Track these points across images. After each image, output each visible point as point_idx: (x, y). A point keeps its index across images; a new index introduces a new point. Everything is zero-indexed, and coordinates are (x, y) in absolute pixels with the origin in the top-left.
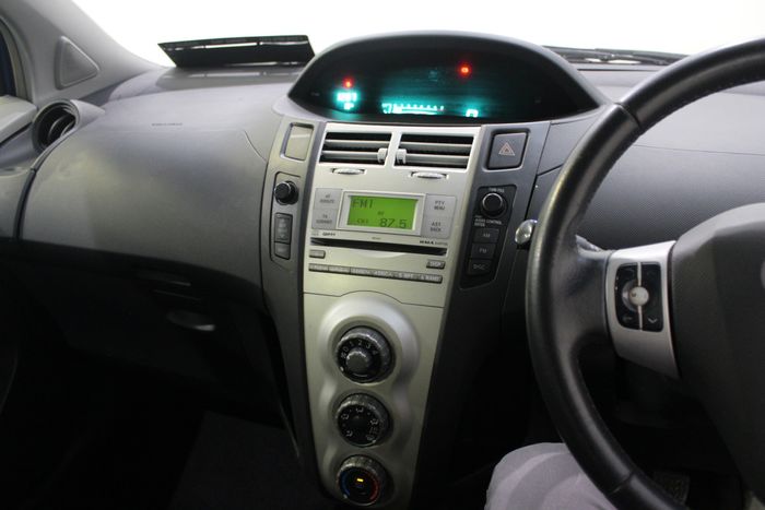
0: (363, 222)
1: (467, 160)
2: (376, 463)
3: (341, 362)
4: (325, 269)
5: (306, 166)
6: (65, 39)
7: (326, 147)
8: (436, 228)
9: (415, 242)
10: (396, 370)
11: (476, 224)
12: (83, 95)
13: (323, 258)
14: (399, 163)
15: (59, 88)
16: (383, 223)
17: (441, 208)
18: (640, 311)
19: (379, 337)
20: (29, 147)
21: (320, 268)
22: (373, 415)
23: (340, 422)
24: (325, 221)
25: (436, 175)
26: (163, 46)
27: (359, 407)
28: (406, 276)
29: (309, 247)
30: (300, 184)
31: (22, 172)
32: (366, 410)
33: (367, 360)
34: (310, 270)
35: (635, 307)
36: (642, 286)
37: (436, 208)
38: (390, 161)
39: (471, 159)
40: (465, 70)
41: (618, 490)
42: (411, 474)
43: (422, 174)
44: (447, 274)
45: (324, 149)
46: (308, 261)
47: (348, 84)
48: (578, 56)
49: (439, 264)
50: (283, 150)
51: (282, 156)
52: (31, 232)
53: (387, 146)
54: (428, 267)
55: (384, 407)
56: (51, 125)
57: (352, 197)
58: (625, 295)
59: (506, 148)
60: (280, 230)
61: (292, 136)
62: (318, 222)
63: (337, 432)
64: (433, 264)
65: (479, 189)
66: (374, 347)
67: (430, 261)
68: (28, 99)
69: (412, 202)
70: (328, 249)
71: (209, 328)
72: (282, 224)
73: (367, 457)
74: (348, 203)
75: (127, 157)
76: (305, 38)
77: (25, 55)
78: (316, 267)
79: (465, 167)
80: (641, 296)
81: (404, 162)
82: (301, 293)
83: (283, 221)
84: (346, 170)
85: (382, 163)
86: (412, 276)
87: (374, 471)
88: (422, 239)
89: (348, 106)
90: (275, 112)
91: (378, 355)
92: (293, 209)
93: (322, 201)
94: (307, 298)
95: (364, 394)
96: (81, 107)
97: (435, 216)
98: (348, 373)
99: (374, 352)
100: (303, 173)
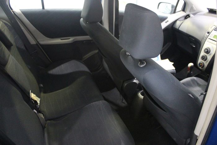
0: (214, 38)
4: (208, 41)
6: (193, 6)
10: (210, 54)
12: (192, 13)
15: (190, 12)
19: (209, 49)
20: (183, 19)
24: (210, 37)
26: (207, 8)
29: (208, 39)
31: (182, 22)
32: (205, 57)
34: (206, 41)
45: (215, 29)
51: (210, 28)
52: (180, 29)
55: (207, 57)
56: (187, 17)
57: (215, 35)
60: (206, 36)
61: (213, 26)
63: (201, 58)
68: (186, 12)
71: (194, 46)
73: (203, 62)
75: (194, 23)
77: (188, 7)
87: (203, 64)
92: (208, 34)
95: (205, 55)
96: (191, 15)
98: (205, 52)
99: (208, 51)
100: (211, 31)
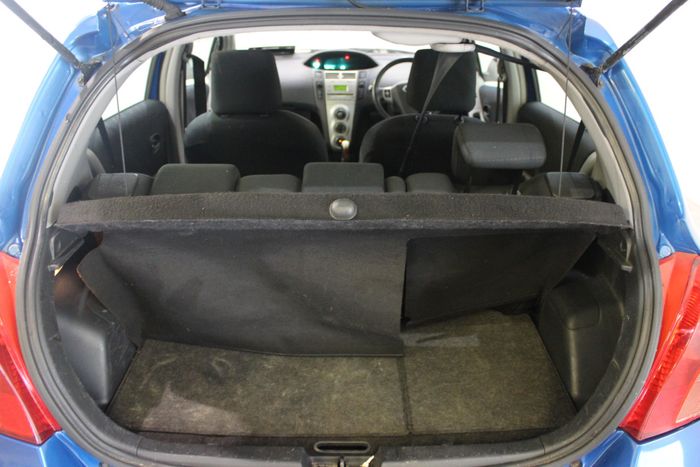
3: (335, 117)
10: (346, 116)
19: (343, 111)
23: (335, 130)
27: (340, 125)
29: (326, 95)
38: (340, 78)
39: (356, 77)
43: (347, 81)
45: (326, 76)
48: (371, 51)
53: (339, 75)
55: (344, 125)
59: (363, 75)
65: (359, 83)
67: (351, 96)
72: (320, 92)
86: (348, 99)
88: (349, 93)
91: (343, 114)
95: (340, 122)
97: (351, 88)
98: (337, 119)
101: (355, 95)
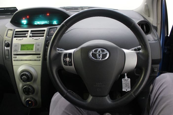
0: (24, 50)
1: (44, 35)
2: (33, 98)
3: (21, 79)
4: (17, 60)
5: (11, 39)
7: (15, 34)
8: (38, 50)
9: (34, 53)
11: (46, 48)
13: (16, 58)
14: (30, 37)
16: (28, 50)
17: (39, 45)
18: (68, 62)
19: (29, 73)
21: (16, 60)
22: (30, 89)
23: (23, 91)
24: (16, 50)
25: (38, 39)
27: (27, 88)
28: (33, 60)
29: (13, 56)
30: (10, 43)
32: (28, 88)
33: (26, 78)
34: (14, 61)
35: (67, 61)
36: (68, 57)
37: (38, 45)
38: (28, 36)
39: (45, 35)
40: (48, 14)
41: (65, 95)
42: (40, 100)
43: (35, 39)
44: (41, 59)
45: (15, 35)
46: (13, 59)
47: (24, 19)
48: (76, 8)
49: (39, 57)
50: (6, 36)
51: (6, 37)
53: (28, 33)
54: (37, 58)
55: (32, 87)
57: (21, 45)
58: (65, 59)
59: (52, 32)
60: (7, 53)
61: (8, 32)
62: (14, 50)
63: (23, 93)
64: (38, 57)
65: (46, 41)
66: (27, 75)
67: (37, 56)
69: (33, 45)
70: (17, 56)
72: (7, 52)
73: (31, 97)
74: (20, 46)
76: (15, 8)
78: (15, 60)
79: (43, 36)
80: (68, 59)
81: (32, 36)
82: (12, 66)
83: (7, 51)
84: (19, 39)
85: (27, 37)
86: (34, 60)
87: (32, 100)
88: (36, 52)
89: (25, 24)
90: (5, 27)
91: (29, 76)
92: (9, 48)
93: (15, 46)
94: (14, 67)
95: (27, 85)
97: (38, 47)
98: (23, 81)
99: (28, 76)
100: (10, 40)
101: (41, 56)
